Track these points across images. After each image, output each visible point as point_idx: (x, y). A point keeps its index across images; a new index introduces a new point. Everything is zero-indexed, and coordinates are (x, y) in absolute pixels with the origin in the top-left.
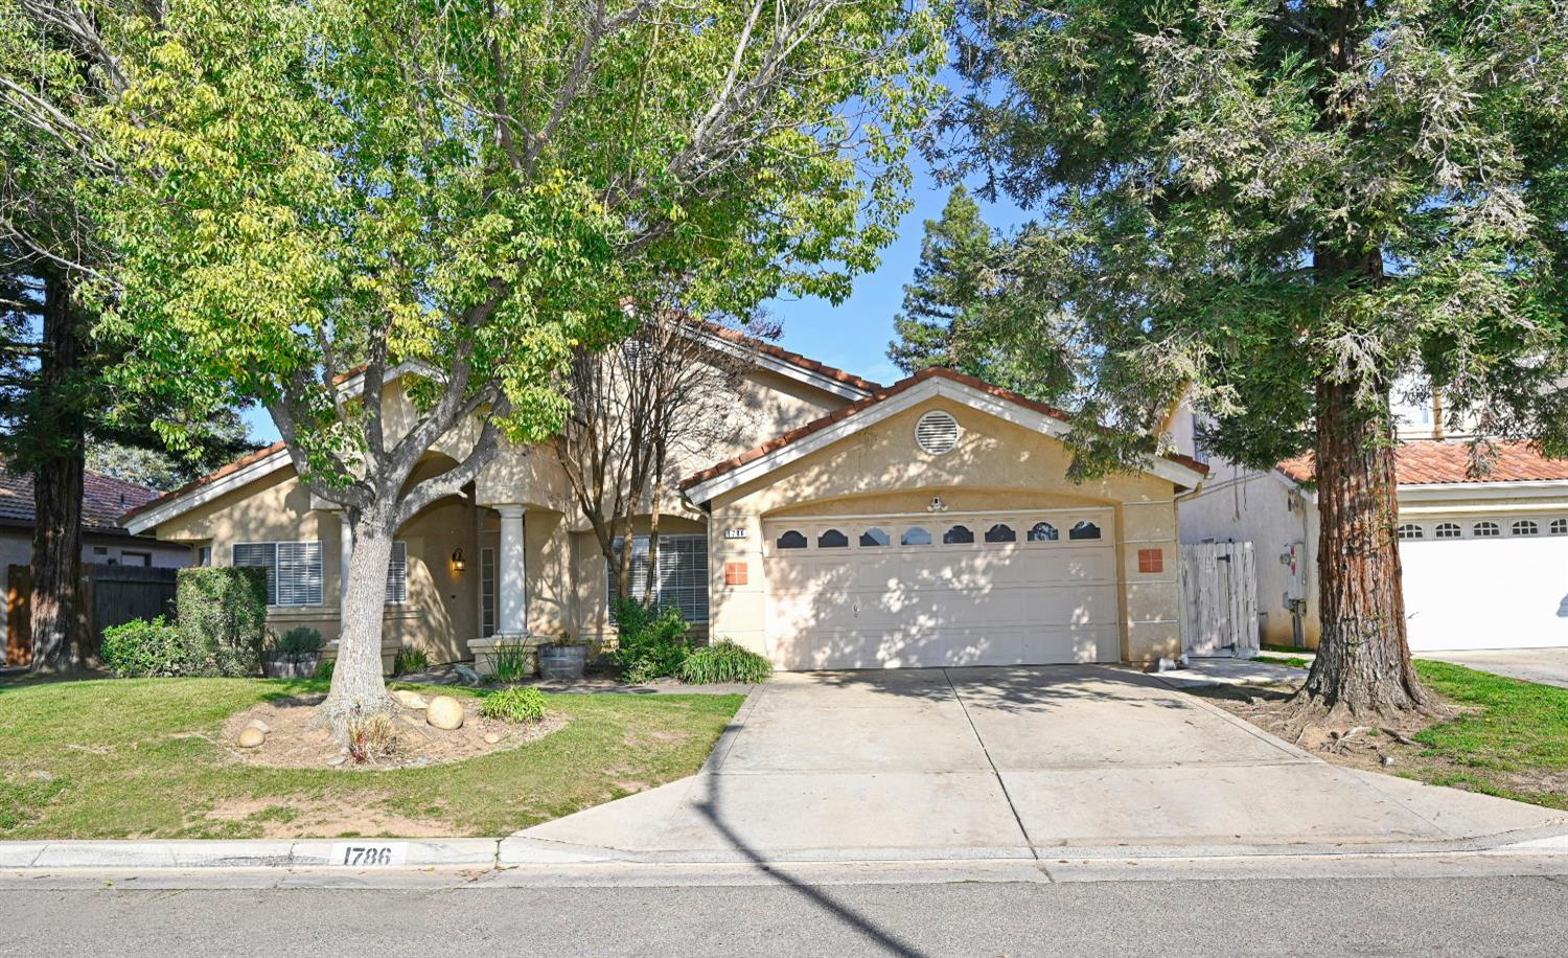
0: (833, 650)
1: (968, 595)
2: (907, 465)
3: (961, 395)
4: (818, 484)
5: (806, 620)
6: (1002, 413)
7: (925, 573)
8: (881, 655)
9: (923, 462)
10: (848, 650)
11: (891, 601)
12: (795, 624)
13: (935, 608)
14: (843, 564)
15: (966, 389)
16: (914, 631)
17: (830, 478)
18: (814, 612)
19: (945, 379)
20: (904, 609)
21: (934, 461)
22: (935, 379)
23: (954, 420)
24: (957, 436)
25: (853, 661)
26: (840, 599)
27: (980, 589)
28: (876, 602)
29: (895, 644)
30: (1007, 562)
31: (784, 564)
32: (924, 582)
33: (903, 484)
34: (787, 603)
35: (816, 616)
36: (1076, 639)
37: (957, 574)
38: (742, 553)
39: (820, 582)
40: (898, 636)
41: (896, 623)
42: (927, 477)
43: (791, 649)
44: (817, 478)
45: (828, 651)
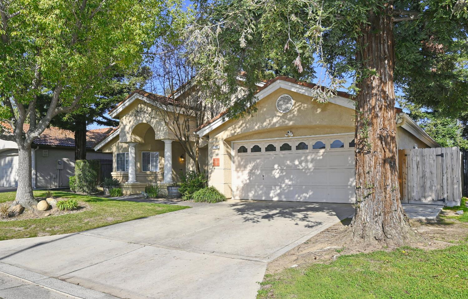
0: (255, 193)
1: (305, 172)
2: (273, 118)
3: (289, 86)
4: (241, 128)
5: (246, 180)
6: (305, 92)
7: (288, 162)
8: (271, 195)
9: (279, 116)
10: (260, 192)
11: (276, 174)
12: (242, 182)
13: (292, 177)
14: (259, 159)
15: (290, 84)
16: (283, 186)
17: (246, 125)
18: (248, 177)
19: (282, 81)
20: (280, 177)
21: (283, 115)
22: (278, 81)
23: (291, 98)
24: (292, 104)
25: (262, 197)
26: (258, 172)
27: (309, 169)
28: (270, 174)
29: (277, 191)
30: (321, 157)
31: (239, 158)
32: (288, 166)
33: (271, 126)
34: (240, 173)
35: (249, 179)
36: (350, 192)
37: (300, 163)
38: (217, 155)
39: (251, 166)
40: (278, 188)
41: (277, 182)
42: (280, 122)
43: (241, 191)
44: (241, 126)
45: (253, 192)
